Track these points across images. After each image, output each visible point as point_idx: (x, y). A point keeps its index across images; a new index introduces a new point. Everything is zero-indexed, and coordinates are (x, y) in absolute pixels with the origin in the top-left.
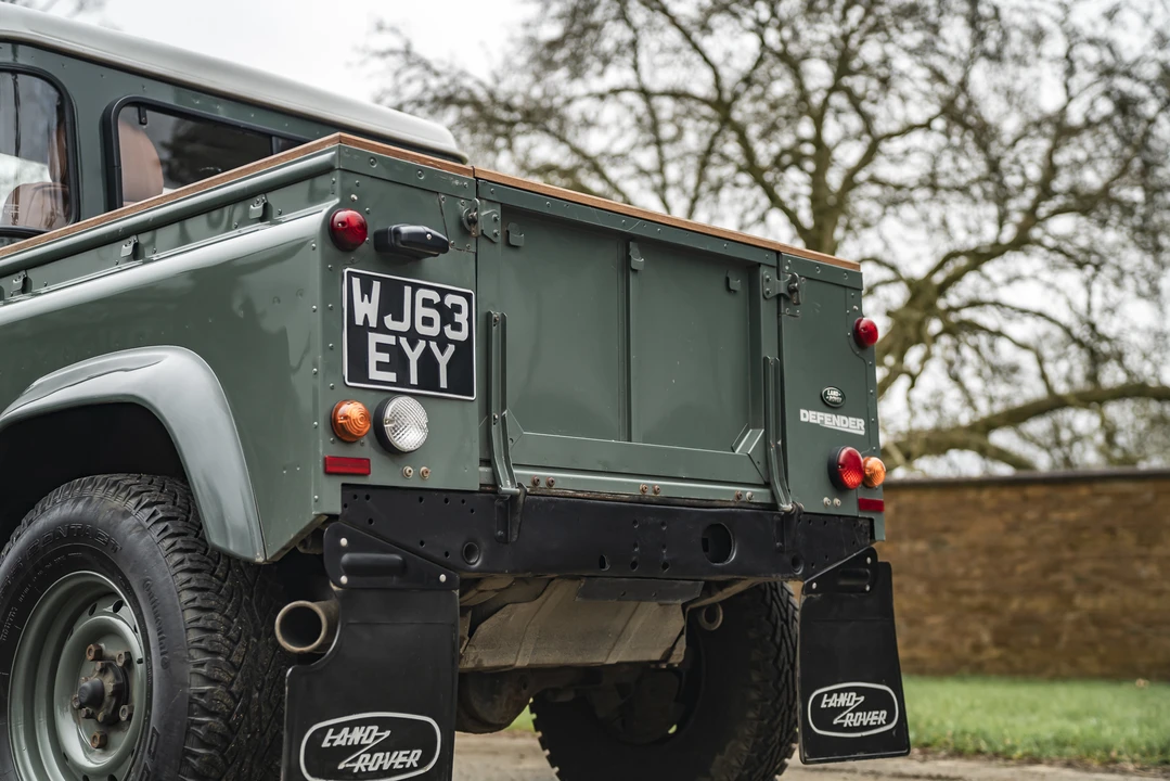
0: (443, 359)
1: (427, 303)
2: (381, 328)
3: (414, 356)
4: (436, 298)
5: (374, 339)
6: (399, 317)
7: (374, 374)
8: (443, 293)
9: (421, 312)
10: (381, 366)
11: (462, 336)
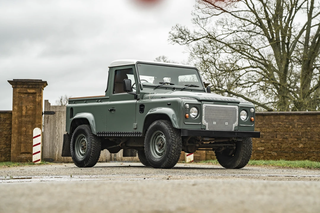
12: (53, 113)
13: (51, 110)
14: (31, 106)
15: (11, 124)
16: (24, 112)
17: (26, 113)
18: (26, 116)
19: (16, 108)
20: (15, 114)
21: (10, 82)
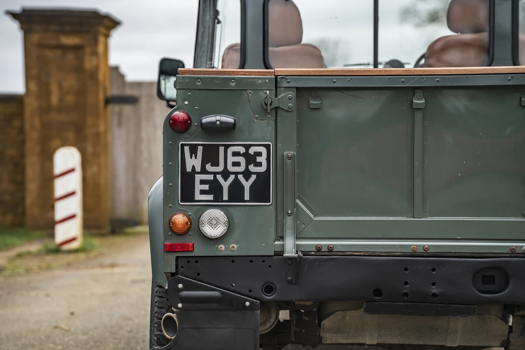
0: (247, 185)
1: (235, 154)
2: (204, 171)
3: (226, 184)
4: (242, 150)
5: (198, 178)
6: (216, 163)
7: (198, 196)
8: (247, 147)
9: (231, 159)
10: (203, 192)
11: (263, 169)
12: (132, 100)
13: (129, 92)
14: (71, 82)
15: (21, 130)
16: (55, 99)
17: (61, 100)
18: (60, 109)
19: (33, 86)
20: (31, 104)
21: (14, 15)
